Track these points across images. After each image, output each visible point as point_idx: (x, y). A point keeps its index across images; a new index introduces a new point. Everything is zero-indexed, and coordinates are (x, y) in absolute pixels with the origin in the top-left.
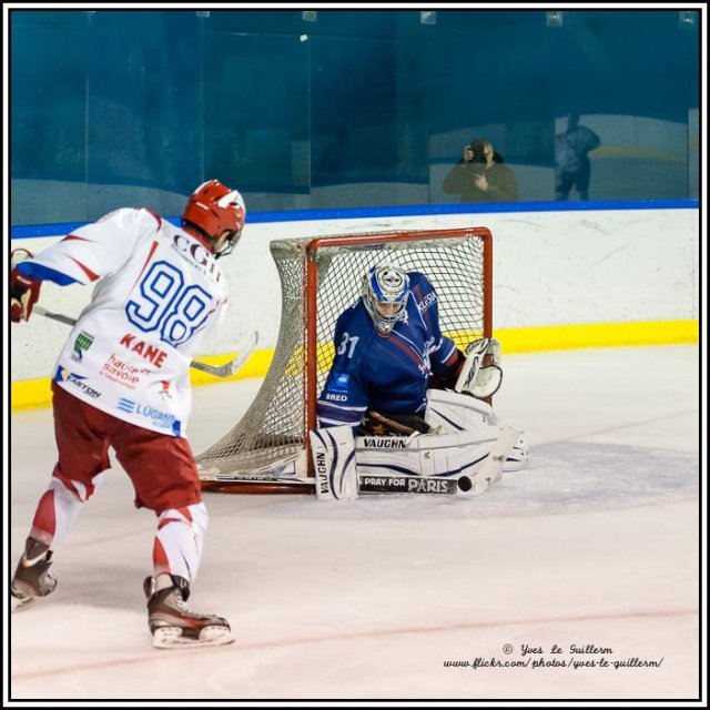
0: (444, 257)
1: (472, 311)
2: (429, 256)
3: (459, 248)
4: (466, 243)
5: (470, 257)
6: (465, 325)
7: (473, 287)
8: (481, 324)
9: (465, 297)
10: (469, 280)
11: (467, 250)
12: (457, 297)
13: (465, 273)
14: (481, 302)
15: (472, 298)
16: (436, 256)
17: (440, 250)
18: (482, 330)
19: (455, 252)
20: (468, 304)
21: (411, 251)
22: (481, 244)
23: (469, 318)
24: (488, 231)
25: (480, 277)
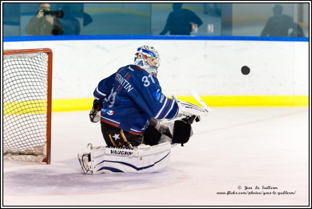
1: (42, 91)
3: (36, 58)
4: (39, 56)
8: (46, 97)
9: (38, 83)
10: (41, 75)
12: (34, 84)
13: (39, 71)
14: (46, 86)
15: (42, 84)
17: (26, 59)
19: (34, 61)
20: (40, 87)
24: (50, 50)
25: (46, 73)
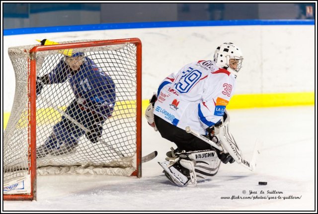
0: (112, 56)
2: (102, 56)
5: (128, 56)
6: (125, 98)
7: (130, 75)
11: (126, 52)
16: (107, 56)
18: (136, 101)
21: (92, 53)
22: (135, 48)
23: (127, 94)
